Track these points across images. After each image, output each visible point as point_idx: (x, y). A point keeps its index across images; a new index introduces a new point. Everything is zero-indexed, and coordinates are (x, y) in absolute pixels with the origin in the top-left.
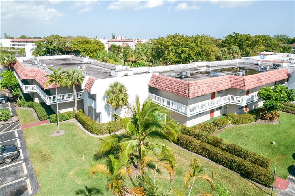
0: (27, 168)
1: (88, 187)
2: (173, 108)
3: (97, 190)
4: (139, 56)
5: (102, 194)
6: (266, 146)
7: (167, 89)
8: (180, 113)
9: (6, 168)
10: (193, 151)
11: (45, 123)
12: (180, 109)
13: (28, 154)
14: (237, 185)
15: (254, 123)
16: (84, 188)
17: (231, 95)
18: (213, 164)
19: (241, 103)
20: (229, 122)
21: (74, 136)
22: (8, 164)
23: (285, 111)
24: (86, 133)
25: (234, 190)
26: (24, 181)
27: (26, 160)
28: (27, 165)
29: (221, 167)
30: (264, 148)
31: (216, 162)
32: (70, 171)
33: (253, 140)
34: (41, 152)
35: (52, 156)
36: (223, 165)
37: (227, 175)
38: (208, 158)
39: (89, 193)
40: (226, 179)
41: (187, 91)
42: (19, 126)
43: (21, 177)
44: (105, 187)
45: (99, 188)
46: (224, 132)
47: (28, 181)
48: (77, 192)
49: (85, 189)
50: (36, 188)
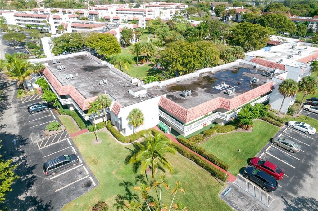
0: (87, 169)
1: (125, 182)
2: (175, 125)
3: (130, 183)
4: (151, 50)
5: (133, 185)
6: (234, 152)
7: (171, 111)
8: (180, 129)
9: (75, 169)
10: (186, 157)
11: (85, 132)
12: (180, 127)
13: (84, 159)
14: (207, 180)
15: (234, 131)
16: (122, 182)
17: (219, 112)
18: (197, 166)
19: (225, 118)
20: (216, 132)
21: (109, 144)
22: (75, 166)
23: (261, 119)
24: (116, 141)
25: (204, 183)
26: (88, 178)
27: (84, 164)
28: (86, 167)
29: (201, 168)
30: (232, 154)
31: (199, 165)
32: (112, 172)
33: (228, 148)
34: (91, 158)
35: (99, 161)
36: (202, 167)
37: (203, 174)
38: (195, 162)
39: (126, 185)
40: (202, 177)
41: (185, 117)
42: (68, 135)
43: (86, 176)
44: (134, 181)
45: (131, 182)
46: (210, 140)
47: (91, 178)
48: (119, 184)
49: (124, 183)
50: (97, 182)
